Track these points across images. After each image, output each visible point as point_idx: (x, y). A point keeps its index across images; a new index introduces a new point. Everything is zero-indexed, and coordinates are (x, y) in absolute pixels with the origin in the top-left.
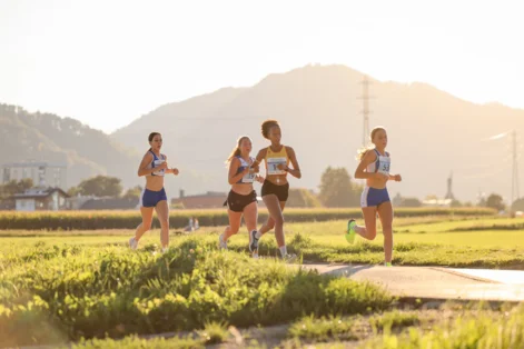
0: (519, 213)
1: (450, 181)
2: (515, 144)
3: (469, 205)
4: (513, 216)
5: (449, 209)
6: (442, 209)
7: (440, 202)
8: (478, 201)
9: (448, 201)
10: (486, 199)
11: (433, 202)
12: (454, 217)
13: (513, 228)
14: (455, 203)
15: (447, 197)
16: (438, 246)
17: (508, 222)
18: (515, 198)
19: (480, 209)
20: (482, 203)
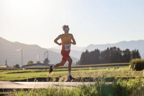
0: (23, 69)
1: (6, 61)
2: (22, 52)
3: (11, 67)
4: (22, 70)
5: (6, 68)
6: (4, 68)
7: (4, 66)
8: (13, 66)
9: (6, 66)
10: (15, 66)
11: (2, 66)
12: (7, 70)
13: (22, 72)
14: (8, 67)
15: (5, 65)
16: (5, 77)
17: (21, 71)
18: (22, 65)
19: (14, 68)
20: (14, 67)
